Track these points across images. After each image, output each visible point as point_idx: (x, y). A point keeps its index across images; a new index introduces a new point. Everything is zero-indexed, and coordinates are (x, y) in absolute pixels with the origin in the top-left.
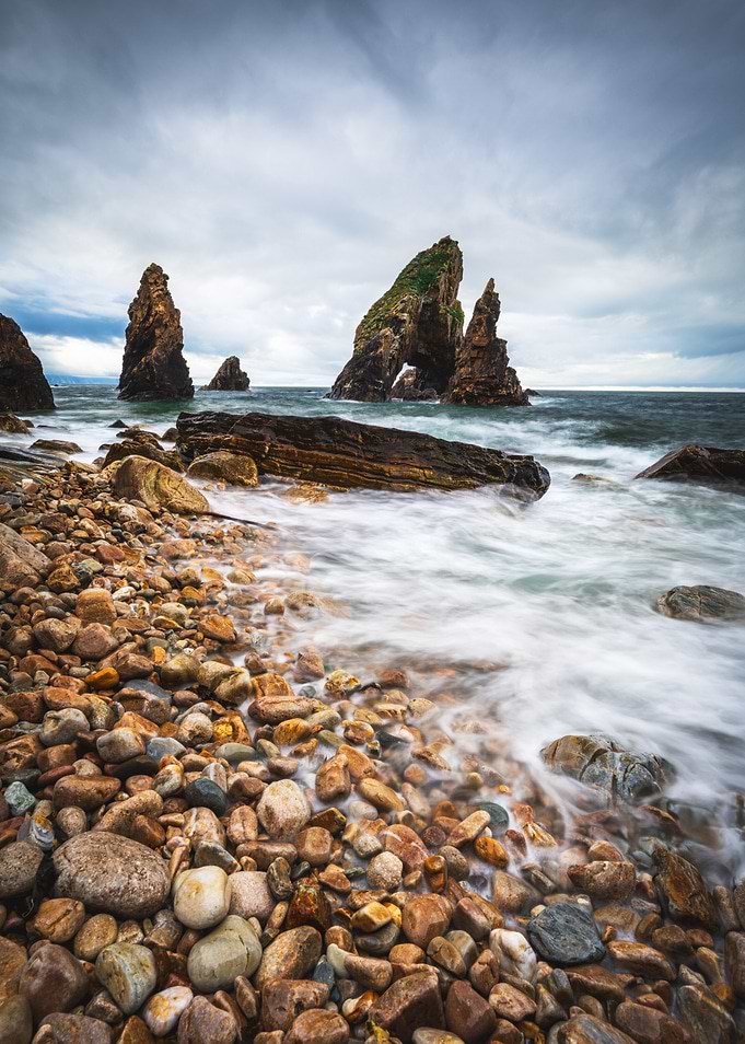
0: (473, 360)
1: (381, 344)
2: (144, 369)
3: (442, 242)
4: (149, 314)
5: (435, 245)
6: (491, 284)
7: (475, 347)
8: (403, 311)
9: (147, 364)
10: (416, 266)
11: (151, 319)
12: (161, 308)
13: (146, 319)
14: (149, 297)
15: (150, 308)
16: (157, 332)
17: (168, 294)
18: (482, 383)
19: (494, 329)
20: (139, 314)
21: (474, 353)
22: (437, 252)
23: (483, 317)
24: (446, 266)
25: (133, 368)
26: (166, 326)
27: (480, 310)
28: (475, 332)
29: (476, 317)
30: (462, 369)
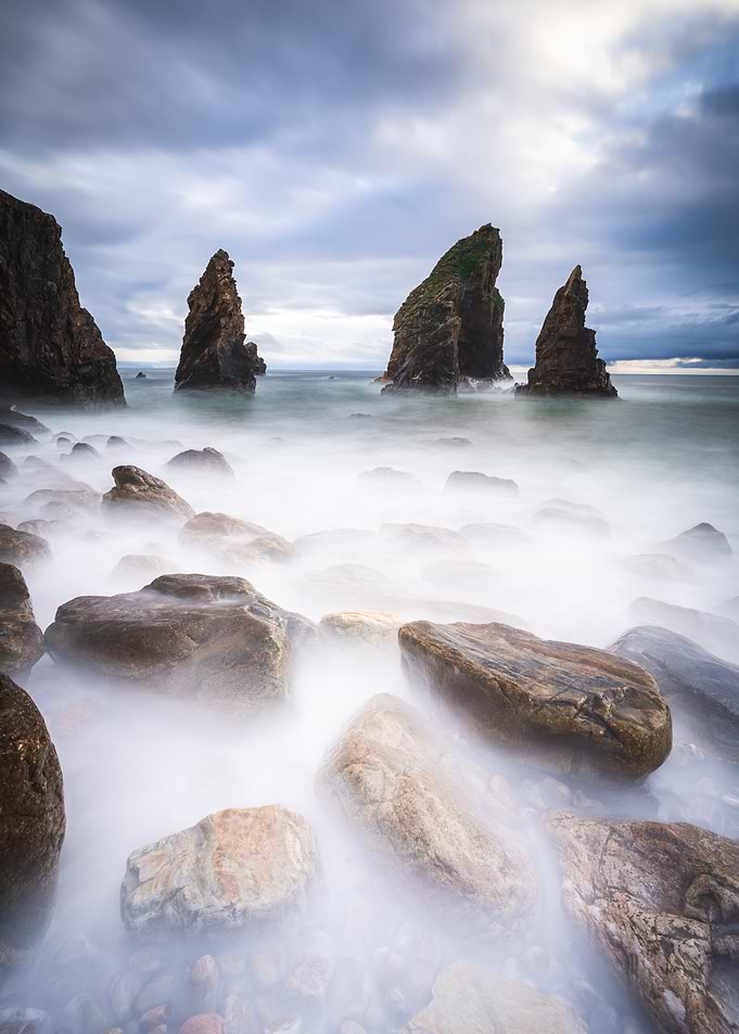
0: (559, 351)
1: (450, 334)
2: (207, 361)
3: (483, 229)
4: (215, 303)
5: (475, 232)
7: (562, 338)
8: (448, 299)
9: (211, 356)
10: (457, 253)
11: (217, 309)
12: (228, 297)
13: (211, 308)
14: (215, 285)
15: (216, 297)
16: (223, 321)
17: (233, 281)
18: (569, 376)
19: (582, 318)
20: (203, 303)
21: (561, 344)
22: (478, 239)
23: (571, 306)
24: (488, 254)
25: (193, 360)
26: (230, 316)
27: (568, 299)
28: (562, 321)
29: (563, 307)
30: (547, 361)
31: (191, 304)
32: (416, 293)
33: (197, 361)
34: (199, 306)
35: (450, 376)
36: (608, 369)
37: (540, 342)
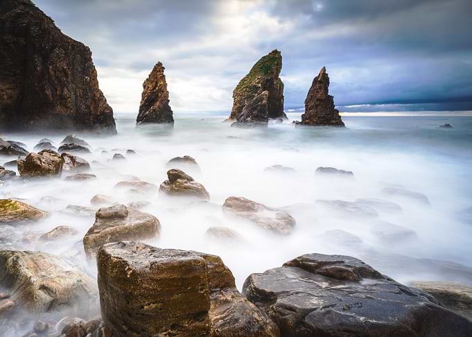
0: (317, 106)
1: (264, 99)
2: (152, 112)
3: (273, 52)
4: (156, 86)
5: (270, 53)
6: (324, 69)
7: (318, 100)
8: (258, 83)
9: (154, 110)
11: (157, 88)
12: (162, 83)
13: (154, 88)
14: (156, 78)
15: (157, 83)
16: (159, 94)
17: (164, 76)
18: (322, 117)
19: (327, 90)
20: (150, 86)
21: (318, 103)
22: (271, 56)
23: (322, 85)
24: (276, 63)
25: (145, 112)
26: (163, 92)
27: (320, 82)
28: (318, 92)
29: (318, 86)
30: (311, 111)
31: (144, 87)
32: (243, 80)
33: (147, 113)
34: (148, 87)
35: (265, 118)
36: (340, 114)
37: (307, 102)
